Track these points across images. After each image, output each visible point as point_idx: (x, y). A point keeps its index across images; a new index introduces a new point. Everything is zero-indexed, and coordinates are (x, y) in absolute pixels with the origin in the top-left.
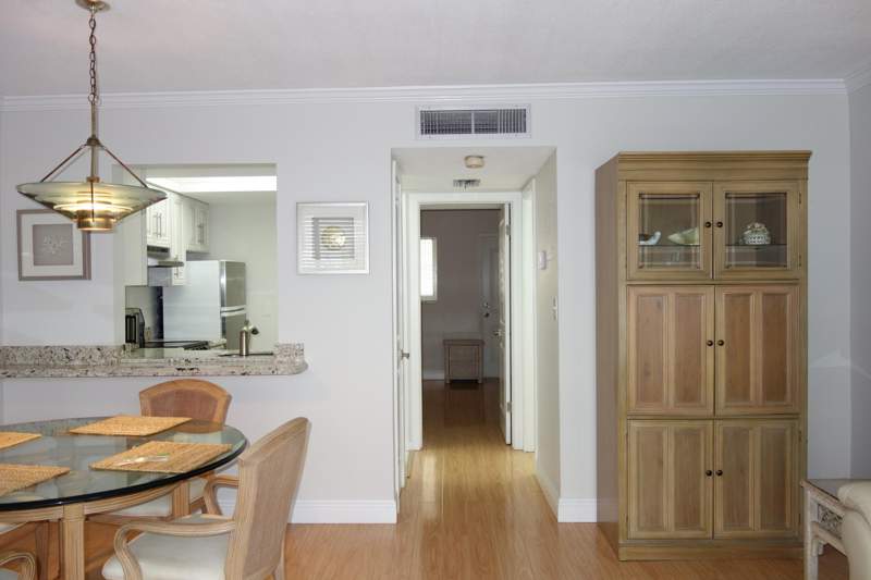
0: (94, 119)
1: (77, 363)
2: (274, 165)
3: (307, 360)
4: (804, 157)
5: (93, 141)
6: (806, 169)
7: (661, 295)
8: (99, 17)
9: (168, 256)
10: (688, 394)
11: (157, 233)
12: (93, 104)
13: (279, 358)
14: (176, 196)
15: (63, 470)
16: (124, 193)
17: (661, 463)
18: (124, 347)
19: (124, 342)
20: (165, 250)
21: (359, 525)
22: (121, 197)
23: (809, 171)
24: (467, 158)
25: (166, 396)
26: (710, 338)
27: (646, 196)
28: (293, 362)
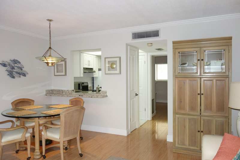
0: (50, 43)
1: (64, 93)
2: (101, 49)
3: (107, 95)
4: (230, 38)
5: (50, 48)
6: (231, 42)
7: (185, 80)
8: (51, 22)
9: (93, 70)
10: (193, 108)
11: (89, 65)
12: (50, 41)
13: (101, 94)
14: (95, 56)
15: (36, 112)
16: (56, 58)
17: (185, 127)
18: (73, 90)
19: (74, 89)
20: (92, 69)
21: (118, 135)
22: (55, 59)
23: (232, 42)
24: (148, 44)
25: (74, 101)
26: (199, 92)
27: (180, 53)
28: (104, 95)
